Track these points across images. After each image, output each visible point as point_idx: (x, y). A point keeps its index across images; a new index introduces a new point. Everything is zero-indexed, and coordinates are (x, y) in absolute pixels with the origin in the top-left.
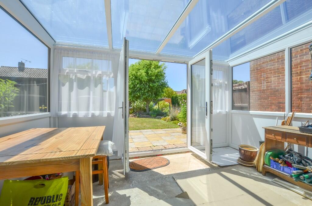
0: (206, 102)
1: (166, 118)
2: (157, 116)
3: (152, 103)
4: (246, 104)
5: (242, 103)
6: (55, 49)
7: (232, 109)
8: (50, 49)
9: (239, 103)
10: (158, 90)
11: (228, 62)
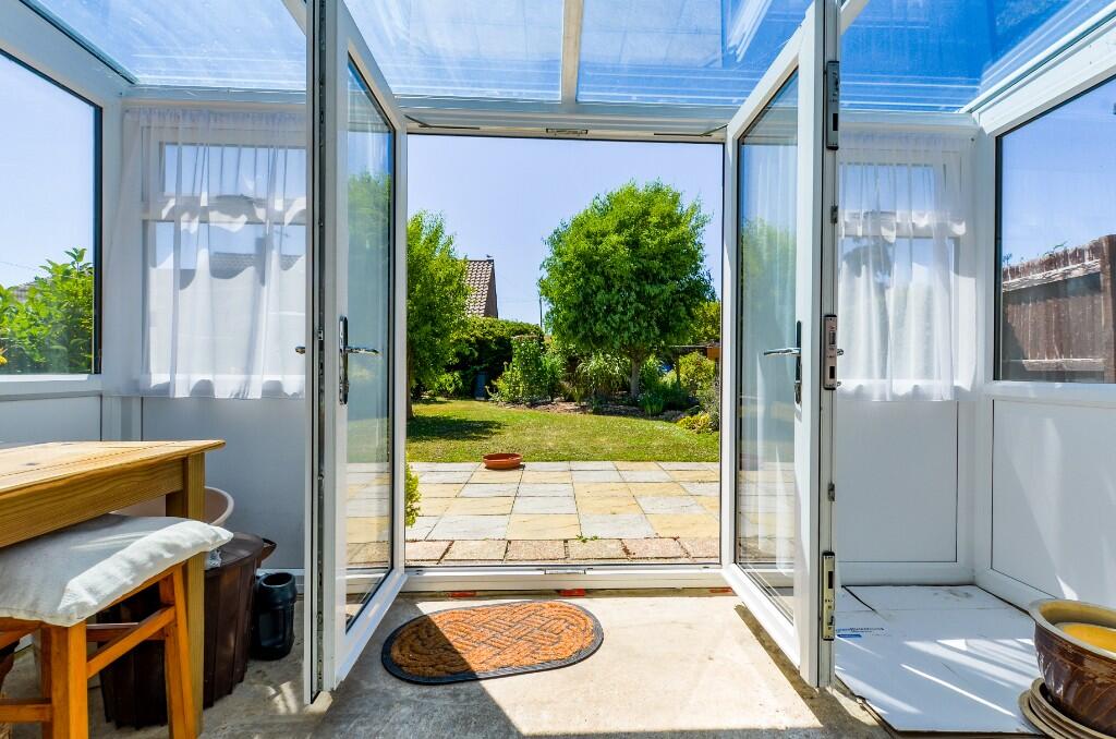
0: (799, 324)
1: (695, 417)
2: (664, 410)
3: (652, 361)
4: (1093, 354)
5: (1062, 352)
6: (127, 111)
7: (996, 378)
8: (101, 109)
9: (1050, 354)
10: (672, 311)
11: (975, 114)
